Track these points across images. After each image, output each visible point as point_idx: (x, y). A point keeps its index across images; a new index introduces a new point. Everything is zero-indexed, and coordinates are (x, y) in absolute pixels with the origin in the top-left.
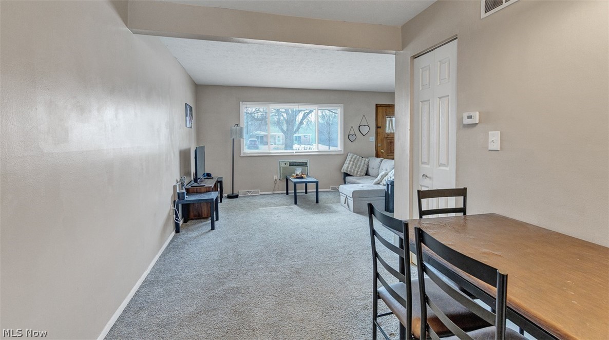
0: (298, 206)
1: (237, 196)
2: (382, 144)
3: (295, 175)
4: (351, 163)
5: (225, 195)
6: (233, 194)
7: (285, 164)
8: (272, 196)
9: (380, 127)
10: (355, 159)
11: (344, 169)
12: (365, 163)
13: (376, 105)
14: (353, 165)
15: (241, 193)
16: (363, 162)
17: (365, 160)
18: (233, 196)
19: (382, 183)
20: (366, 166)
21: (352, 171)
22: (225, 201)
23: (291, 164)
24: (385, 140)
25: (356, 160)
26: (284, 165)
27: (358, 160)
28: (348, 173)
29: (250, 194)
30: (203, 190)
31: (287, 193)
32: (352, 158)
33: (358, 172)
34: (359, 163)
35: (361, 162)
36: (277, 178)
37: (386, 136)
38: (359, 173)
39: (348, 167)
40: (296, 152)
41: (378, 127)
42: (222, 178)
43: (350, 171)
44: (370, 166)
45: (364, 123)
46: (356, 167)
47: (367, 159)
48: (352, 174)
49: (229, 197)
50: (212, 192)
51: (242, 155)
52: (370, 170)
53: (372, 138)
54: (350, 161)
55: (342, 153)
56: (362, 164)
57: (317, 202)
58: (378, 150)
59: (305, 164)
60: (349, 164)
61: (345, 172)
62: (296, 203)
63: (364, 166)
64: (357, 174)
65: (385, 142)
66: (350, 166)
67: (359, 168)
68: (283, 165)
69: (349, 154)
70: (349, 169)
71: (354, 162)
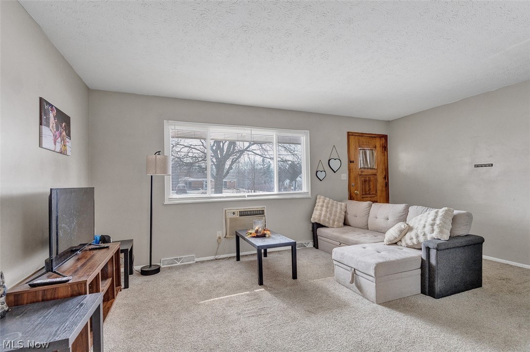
0: (266, 288)
1: (157, 270)
2: (356, 183)
3: (253, 231)
4: (324, 209)
5: (137, 268)
6: (151, 265)
7: (234, 213)
8: (214, 265)
9: (353, 162)
10: (328, 203)
11: (315, 218)
12: (341, 209)
13: (348, 133)
14: (326, 211)
15: (166, 262)
16: (339, 207)
17: (341, 205)
18: (150, 271)
19: (403, 243)
20: (343, 213)
21: (327, 220)
22: (135, 281)
23: (243, 214)
24: (359, 178)
25: (329, 205)
26: (232, 216)
27: (332, 205)
28: (322, 223)
29: (179, 264)
30: (62, 291)
31: (238, 258)
32: (324, 202)
33: (334, 221)
34: (334, 209)
35: (337, 208)
36: (221, 235)
37: (360, 173)
38: (336, 223)
39: (320, 215)
40: (248, 196)
41: (351, 162)
42: (131, 241)
43: (324, 221)
44: (348, 212)
45: (335, 156)
46: (331, 214)
47: (343, 204)
48: (326, 225)
49: (144, 273)
50: (88, 295)
51: (166, 202)
52: (350, 218)
53: (345, 176)
54: (322, 206)
55: (310, 196)
56: (339, 210)
57: (295, 276)
58: (352, 191)
59: (261, 213)
60: (321, 210)
61: (317, 221)
62: (261, 283)
63: (341, 213)
64: (333, 224)
65: (359, 180)
66: (323, 213)
67: (335, 215)
68: (230, 216)
69: (318, 197)
70: (322, 218)
71: (327, 207)
